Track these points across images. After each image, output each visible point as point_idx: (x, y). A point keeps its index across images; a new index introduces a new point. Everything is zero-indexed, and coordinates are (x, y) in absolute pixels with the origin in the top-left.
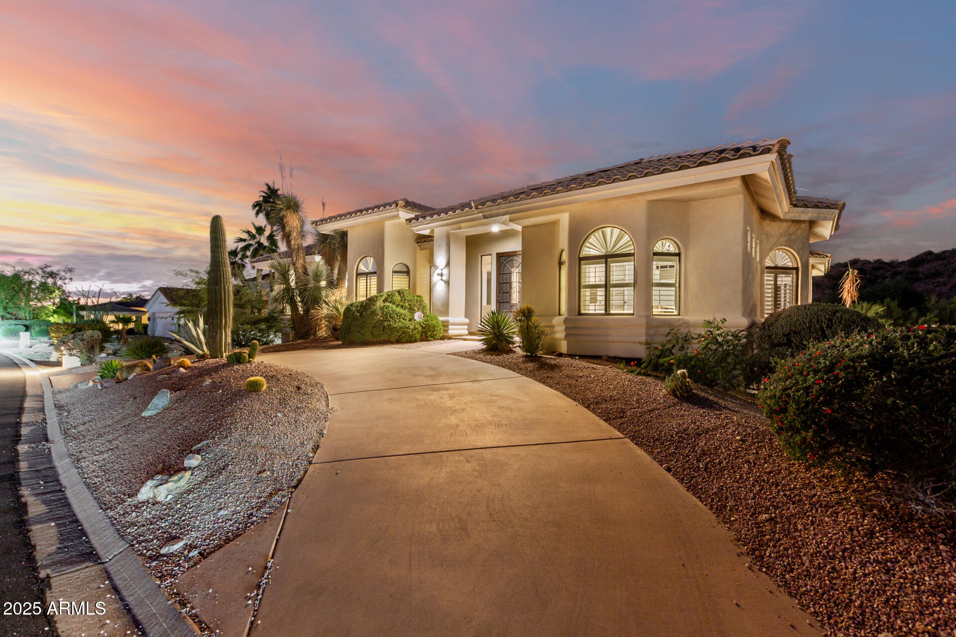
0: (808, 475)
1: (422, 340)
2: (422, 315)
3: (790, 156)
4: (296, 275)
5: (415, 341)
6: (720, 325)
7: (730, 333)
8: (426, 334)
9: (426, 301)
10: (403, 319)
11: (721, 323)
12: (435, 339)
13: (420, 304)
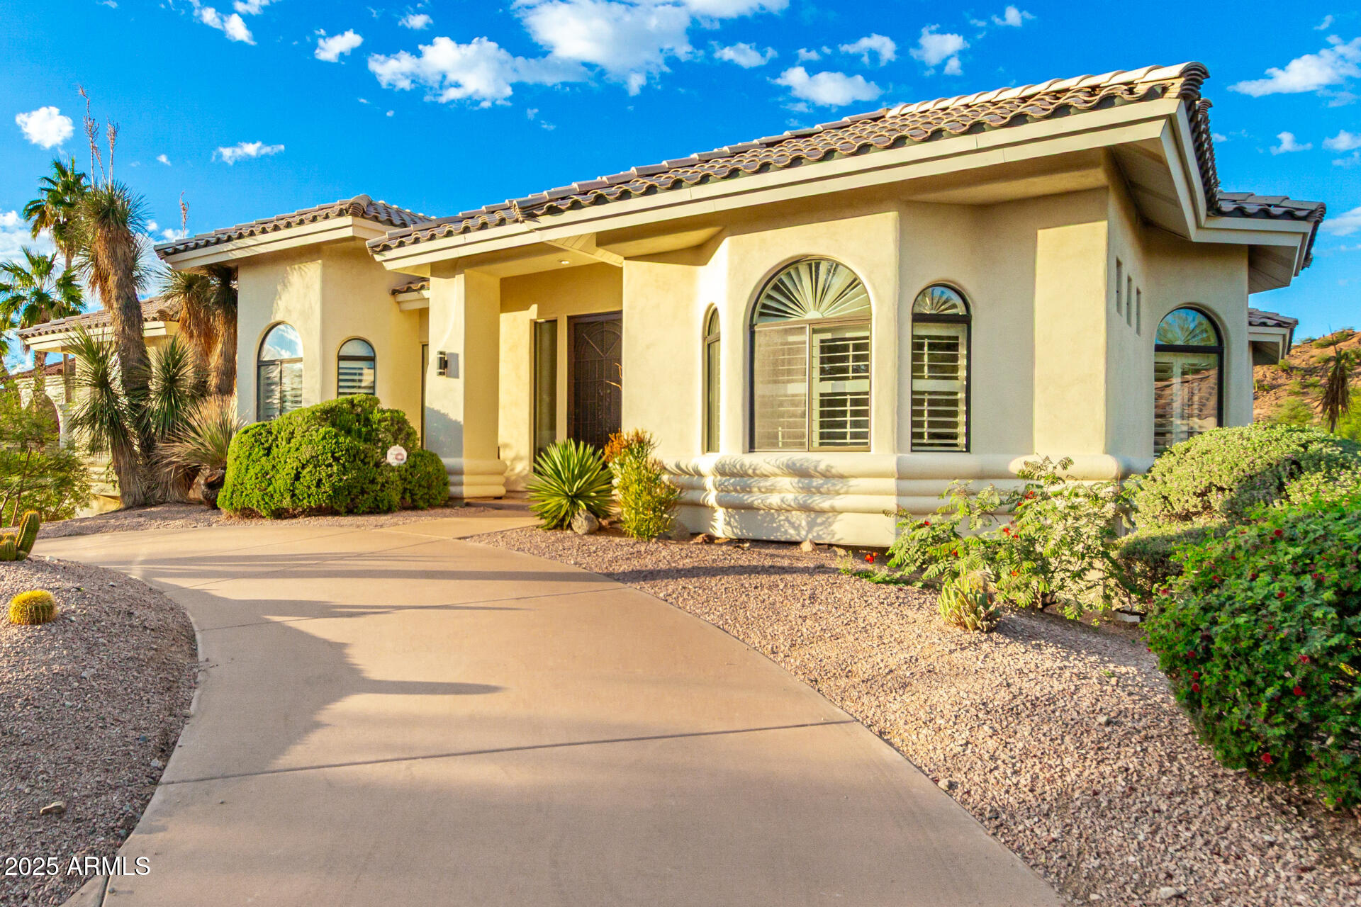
0: (1257, 800)
1: (404, 508)
2: (405, 454)
3: (1208, 104)
4: (122, 364)
5: (389, 510)
6: (1060, 472)
7: (1081, 492)
8: (412, 495)
9: (415, 424)
10: (362, 461)
11: (1059, 467)
12: (432, 506)
13: (400, 430)
